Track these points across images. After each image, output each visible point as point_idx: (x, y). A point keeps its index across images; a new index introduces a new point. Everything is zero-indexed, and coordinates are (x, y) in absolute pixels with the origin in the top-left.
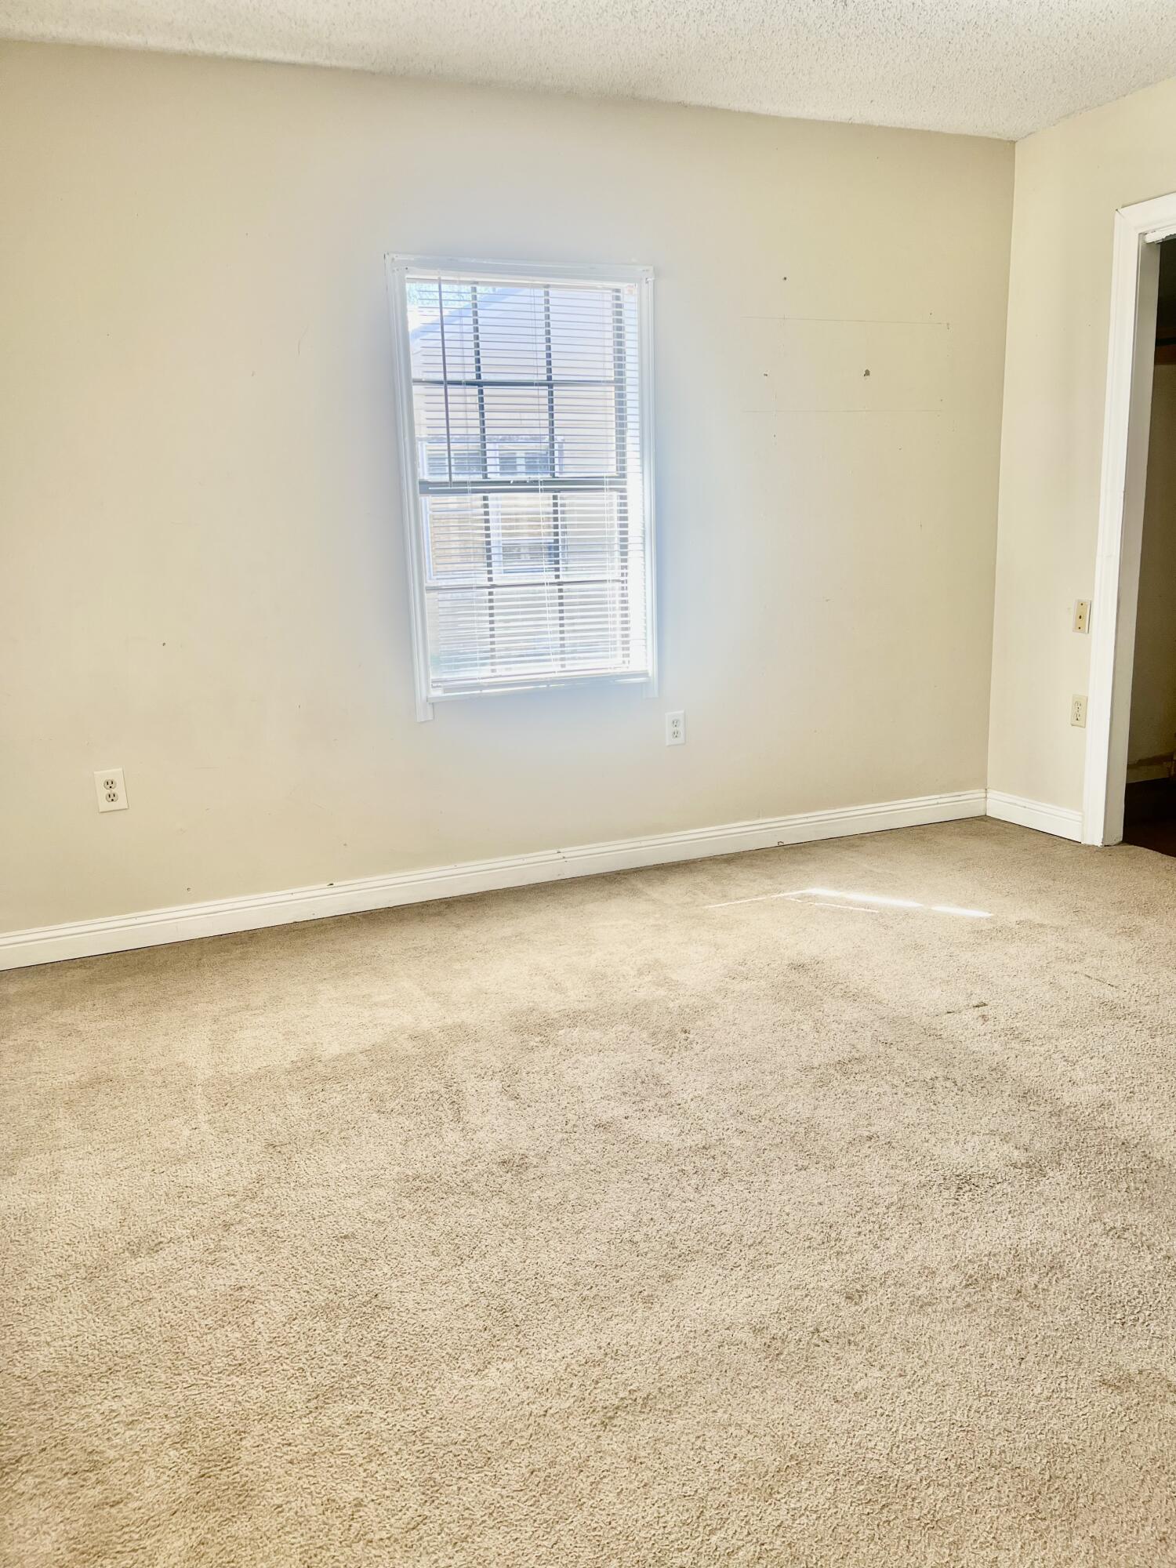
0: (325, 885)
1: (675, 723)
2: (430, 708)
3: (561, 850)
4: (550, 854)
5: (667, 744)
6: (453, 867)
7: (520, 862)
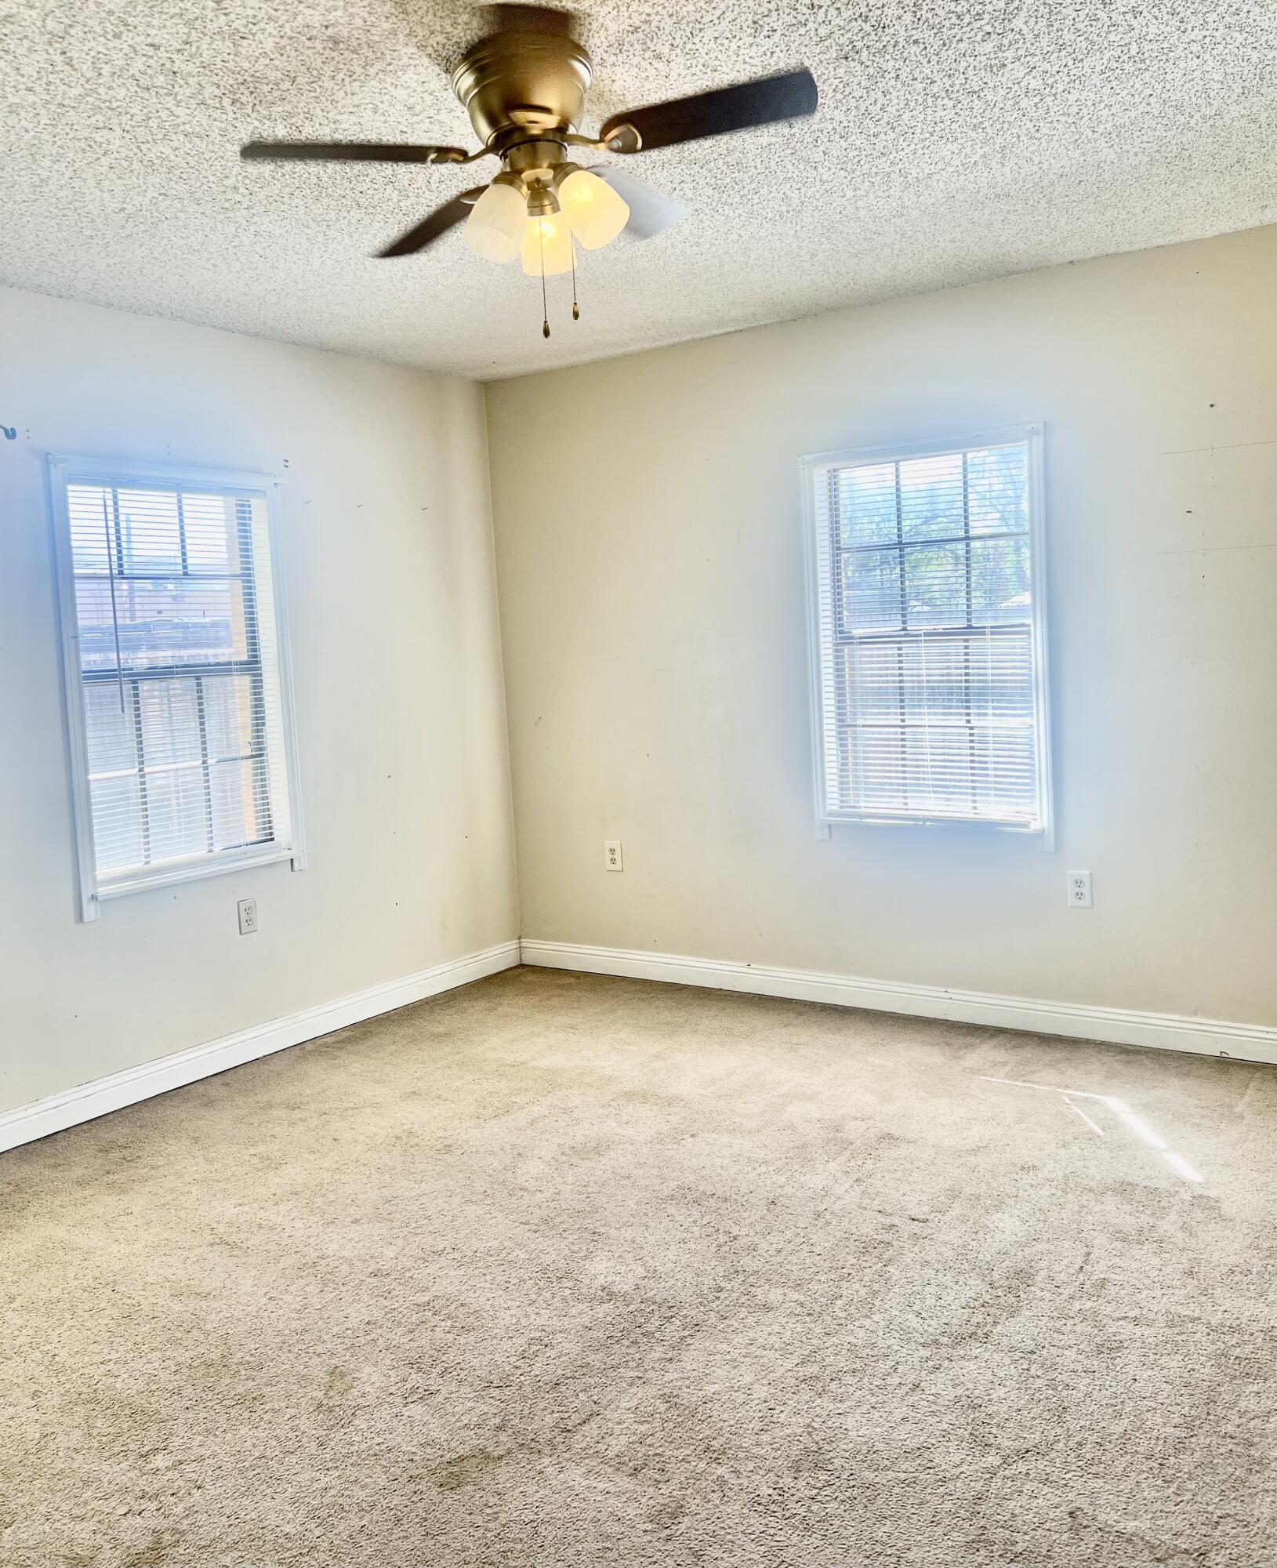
0: (745, 964)
1: (1079, 883)
2: (826, 829)
3: (949, 990)
4: (938, 991)
5: (1069, 904)
6: (846, 977)
7: (908, 991)
